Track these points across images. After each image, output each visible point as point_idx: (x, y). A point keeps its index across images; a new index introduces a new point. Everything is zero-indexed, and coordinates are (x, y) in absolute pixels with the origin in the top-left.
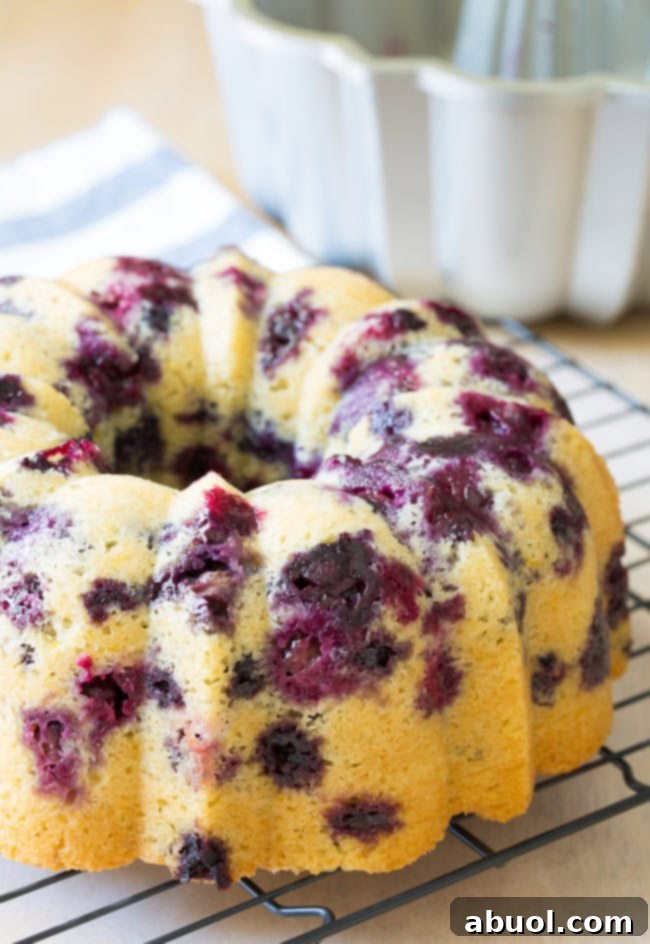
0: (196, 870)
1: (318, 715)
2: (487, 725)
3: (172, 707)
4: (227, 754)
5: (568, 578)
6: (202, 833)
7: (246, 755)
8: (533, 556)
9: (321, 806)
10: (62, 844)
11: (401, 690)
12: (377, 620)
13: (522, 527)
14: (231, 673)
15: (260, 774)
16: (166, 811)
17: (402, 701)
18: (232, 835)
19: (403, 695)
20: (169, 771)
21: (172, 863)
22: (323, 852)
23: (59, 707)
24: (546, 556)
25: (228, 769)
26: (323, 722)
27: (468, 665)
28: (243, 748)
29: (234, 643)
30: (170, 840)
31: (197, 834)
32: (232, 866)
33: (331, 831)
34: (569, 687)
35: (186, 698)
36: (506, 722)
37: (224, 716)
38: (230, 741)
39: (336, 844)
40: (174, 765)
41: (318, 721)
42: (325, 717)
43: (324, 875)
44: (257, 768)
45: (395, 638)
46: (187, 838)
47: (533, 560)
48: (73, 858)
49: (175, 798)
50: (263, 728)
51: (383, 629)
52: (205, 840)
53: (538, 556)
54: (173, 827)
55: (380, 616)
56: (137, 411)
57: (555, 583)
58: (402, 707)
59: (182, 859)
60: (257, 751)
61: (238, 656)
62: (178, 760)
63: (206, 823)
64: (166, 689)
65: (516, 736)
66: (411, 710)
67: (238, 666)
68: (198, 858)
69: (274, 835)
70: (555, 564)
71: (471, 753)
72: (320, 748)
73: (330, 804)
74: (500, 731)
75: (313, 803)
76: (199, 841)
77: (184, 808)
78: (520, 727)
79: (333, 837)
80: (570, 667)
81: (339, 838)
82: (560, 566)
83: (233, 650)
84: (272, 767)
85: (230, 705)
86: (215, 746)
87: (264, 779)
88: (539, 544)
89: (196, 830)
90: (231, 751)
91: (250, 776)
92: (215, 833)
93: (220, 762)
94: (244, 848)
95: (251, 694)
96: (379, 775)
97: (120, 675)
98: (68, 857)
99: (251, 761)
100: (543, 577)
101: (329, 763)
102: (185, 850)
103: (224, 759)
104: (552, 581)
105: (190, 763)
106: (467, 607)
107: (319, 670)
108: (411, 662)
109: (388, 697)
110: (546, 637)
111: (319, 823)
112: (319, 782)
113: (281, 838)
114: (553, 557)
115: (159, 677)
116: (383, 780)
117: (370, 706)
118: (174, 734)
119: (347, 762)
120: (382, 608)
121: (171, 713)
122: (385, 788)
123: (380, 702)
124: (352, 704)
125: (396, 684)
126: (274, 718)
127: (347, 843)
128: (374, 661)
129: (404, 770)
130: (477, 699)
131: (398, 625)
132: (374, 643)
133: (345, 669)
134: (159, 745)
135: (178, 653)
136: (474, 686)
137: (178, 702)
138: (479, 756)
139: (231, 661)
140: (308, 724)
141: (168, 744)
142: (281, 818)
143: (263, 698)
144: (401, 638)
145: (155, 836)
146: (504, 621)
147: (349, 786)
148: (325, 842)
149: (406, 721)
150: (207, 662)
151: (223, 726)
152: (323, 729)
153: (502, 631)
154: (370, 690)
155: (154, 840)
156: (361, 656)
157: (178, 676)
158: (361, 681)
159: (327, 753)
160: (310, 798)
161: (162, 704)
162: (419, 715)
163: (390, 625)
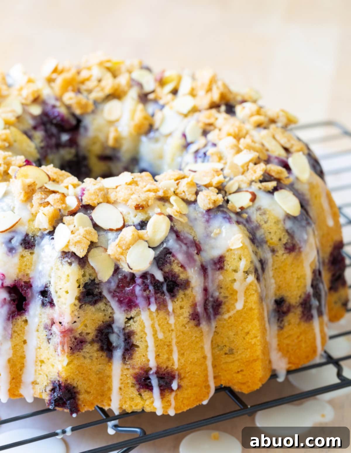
0: (59, 403)
1: (131, 318)
2: (236, 334)
3: (48, 306)
4: (78, 336)
5: (293, 254)
6: (61, 380)
7: (90, 338)
8: (272, 239)
9: (132, 371)
11: (181, 308)
12: (168, 264)
13: (266, 222)
14: (82, 289)
15: (98, 350)
16: (44, 367)
17: (182, 314)
19: (183, 310)
20: (45, 344)
22: (133, 399)
24: (280, 240)
25: (78, 345)
26: (135, 322)
27: (226, 297)
28: (88, 334)
29: (85, 272)
30: (45, 384)
31: (59, 381)
32: (80, 402)
33: (137, 386)
34: (293, 318)
35: (55, 302)
36: (248, 333)
37: (76, 313)
38: (79, 328)
39: (140, 395)
40: (49, 340)
41: (131, 321)
42: (135, 319)
43: (133, 412)
44: (96, 346)
45: (179, 276)
46: (53, 383)
47: (271, 241)
49: (48, 359)
50: (100, 323)
51: (171, 271)
52: (63, 385)
53: (275, 239)
54: (47, 376)
55: (170, 263)
56: (73, 151)
57: (285, 256)
58: (181, 318)
59: (51, 395)
60: (97, 336)
61: (87, 279)
62: (50, 337)
63: (64, 375)
64: (46, 296)
65: (253, 342)
66: (187, 320)
67: (86, 285)
68: (59, 395)
69: (106, 387)
70: (285, 244)
71: (226, 349)
72: (132, 337)
73: (137, 371)
74: (244, 338)
75: (128, 369)
76: (60, 386)
77: (53, 366)
78: (256, 337)
79: (138, 390)
80: (294, 307)
81: (142, 391)
82: (288, 246)
83: (84, 276)
84: (105, 347)
85: (80, 307)
86: (70, 330)
87: (100, 353)
88: (276, 233)
89: (58, 379)
90: (81, 334)
91: (92, 350)
92: (69, 382)
93: (73, 340)
94: (88, 393)
95: (93, 303)
96: (166, 356)
97: (21, 286)
99: (93, 341)
100: (277, 251)
101: (137, 346)
102: (53, 390)
103: (76, 339)
104: (283, 254)
105: (57, 339)
106: (225, 263)
107: (133, 292)
108: (188, 292)
109: (173, 310)
110: (279, 288)
111: (131, 381)
112: (131, 358)
113: (110, 389)
114: (284, 241)
115: (42, 289)
116: (169, 359)
117: (162, 314)
118: (49, 322)
119: (147, 347)
120: (172, 259)
121: (48, 310)
122: (169, 364)
123: (168, 313)
124: (151, 313)
125: (178, 303)
126: (107, 318)
127: (146, 394)
128: (165, 288)
129: (182, 354)
130: (230, 317)
131: (181, 269)
132: (165, 278)
133: (148, 292)
134: (42, 328)
135: (53, 275)
136: (228, 311)
137: (52, 304)
138: (231, 352)
139: (82, 282)
140: (126, 323)
141: (46, 328)
142: (110, 377)
143: (101, 305)
144: (182, 276)
145: (38, 381)
146: (247, 272)
147: (149, 361)
148: (133, 392)
149: (184, 326)
150: (68, 280)
151: (75, 319)
152: (134, 326)
153: (246, 278)
154: (162, 305)
155: (37, 384)
156: (157, 285)
157: (52, 289)
158: (156, 299)
159: (136, 340)
160: (126, 367)
161: (43, 304)
162: (192, 323)
163: (176, 269)
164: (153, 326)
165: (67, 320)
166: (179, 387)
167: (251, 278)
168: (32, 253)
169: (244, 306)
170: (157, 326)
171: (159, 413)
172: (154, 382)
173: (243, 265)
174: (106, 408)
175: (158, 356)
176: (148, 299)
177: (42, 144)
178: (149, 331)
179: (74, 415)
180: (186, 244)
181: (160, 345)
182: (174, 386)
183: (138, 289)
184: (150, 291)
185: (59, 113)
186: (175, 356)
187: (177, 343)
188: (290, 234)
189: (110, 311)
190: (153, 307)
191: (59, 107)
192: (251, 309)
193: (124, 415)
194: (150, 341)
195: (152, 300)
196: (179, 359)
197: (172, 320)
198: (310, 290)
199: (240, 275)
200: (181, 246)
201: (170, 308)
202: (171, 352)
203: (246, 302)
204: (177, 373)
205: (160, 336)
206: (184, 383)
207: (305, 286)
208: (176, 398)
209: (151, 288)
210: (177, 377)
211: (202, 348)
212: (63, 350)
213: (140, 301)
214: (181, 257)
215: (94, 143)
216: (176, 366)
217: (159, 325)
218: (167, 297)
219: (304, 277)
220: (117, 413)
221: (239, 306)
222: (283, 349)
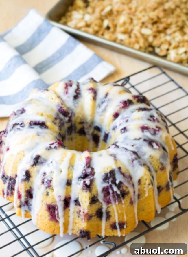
0: (83, 237)
1: (109, 207)
2: (145, 204)
3: (78, 206)
4: (90, 215)
5: (163, 171)
6: (84, 230)
7: (94, 215)
8: (156, 167)
9: (109, 224)
10: (55, 230)
11: (127, 201)
13: (153, 161)
14: (91, 200)
15: (97, 218)
16: (77, 225)
18: (90, 230)
20: (77, 218)
21: (78, 234)
22: (110, 233)
23: (54, 204)
24: (159, 167)
25: (90, 218)
27: (141, 193)
28: (93, 214)
29: (91, 194)
30: (77, 230)
31: (83, 230)
32: (91, 235)
33: (111, 228)
34: (164, 192)
35: (81, 204)
36: (149, 204)
37: (89, 208)
38: (90, 212)
39: (113, 231)
40: (79, 217)
41: (109, 208)
43: (110, 236)
44: (96, 217)
45: (125, 191)
46: (81, 230)
48: (57, 233)
49: (79, 223)
50: (97, 209)
51: (123, 189)
52: (85, 231)
53: (157, 167)
54: (78, 228)
55: (122, 187)
56: (70, 124)
57: (160, 172)
58: (127, 204)
59: (80, 234)
60: (96, 214)
61: (92, 196)
62: (79, 216)
63: (85, 228)
64: (77, 202)
65: (151, 206)
67: (92, 198)
68: (83, 235)
69: (99, 229)
71: (142, 209)
72: (109, 213)
73: (111, 224)
75: (108, 223)
76: (84, 232)
77: (80, 225)
78: (152, 204)
79: (112, 230)
80: (164, 188)
81: (113, 230)
82: (161, 169)
83: (91, 195)
84: (99, 216)
85: (91, 206)
86: (87, 214)
87: (97, 219)
88: (157, 165)
89: (83, 229)
90: (91, 214)
91: (94, 218)
92: (87, 230)
93: (88, 217)
94: (93, 232)
95: (95, 203)
97: (67, 199)
98: (56, 232)
99: (95, 215)
100: (158, 171)
101: (111, 216)
102: (81, 232)
103: (89, 216)
105: (82, 217)
106: (141, 182)
107: (109, 199)
108: (129, 195)
109: (124, 203)
110: (158, 183)
111: (109, 227)
112: (109, 219)
113: (101, 229)
114: (160, 167)
115: (75, 200)
116: (123, 219)
117: (120, 205)
118: (79, 211)
119: (115, 216)
120: (123, 185)
121: (78, 207)
122: (123, 220)
123: (122, 204)
124: (116, 205)
125: (125, 199)
126: (100, 207)
127: (115, 231)
128: (121, 196)
129: (127, 216)
130: (143, 199)
131: (126, 188)
132: (121, 192)
133: (115, 198)
134: (75, 213)
135: (80, 195)
136: (142, 197)
137: (79, 205)
138: (143, 210)
139: (91, 197)
140: (107, 209)
141: (77, 212)
142: (101, 226)
143: (97, 203)
144: (127, 191)
145: (74, 229)
146: (149, 184)
147: (115, 220)
148: (110, 231)
149: (128, 207)
150: (86, 198)
151: (89, 210)
152: (110, 209)
153: (148, 186)
154: (120, 202)
155: (74, 230)
156: (118, 195)
157: (80, 200)
158: (118, 200)
159: (111, 214)
160: (107, 223)
161: (76, 205)
162: (130, 205)
163: (124, 188)
164: (117, 209)
165: (86, 211)
166: (127, 226)
167: (151, 186)
168: (70, 187)
169: (148, 195)
170: (118, 209)
171: (119, 236)
172: (118, 226)
173: (148, 182)
174: (100, 235)
175: (119, 218)
176: (115, 201)
177: (59, 125)
178: (115, 211)
179: (89, 240)
180: (127, 178)
181: (119, 215)
182: (125, 227)
183: (111, 198)
184: (116, 198)
185: (63, 110)
186: (125, 217)
187: (126, 213)
188: (162, 164)
189: (101, 205)
190: (117, 203)
191: (64, 107)
192: (150, 196)
193: (106, 237)
194: (116, 214)
195: (117, 201)
196: (126, 218)
197: (124, 206)
198: (169, 180)
199: (146, 186)
200: (125, 180)
201: (123, 202)
202: (123, 216)
203: (149, 194)
204: (126, 222)
205: (120, 212)
206: (128, 225)
207: (167, 179)
208: (125, 231)
209: (116, 197)
210: (125, 224)
211: (134, 212)
212: (85, 221)
213: (112, 201)
214: (126, 184)
215: (77, 119)
216: (125, 220)
217: (119, 208)
218: (122, 199)
219: (167, 177)
220: (104, 237)
221: (146, 195)
222: (160, 203)
